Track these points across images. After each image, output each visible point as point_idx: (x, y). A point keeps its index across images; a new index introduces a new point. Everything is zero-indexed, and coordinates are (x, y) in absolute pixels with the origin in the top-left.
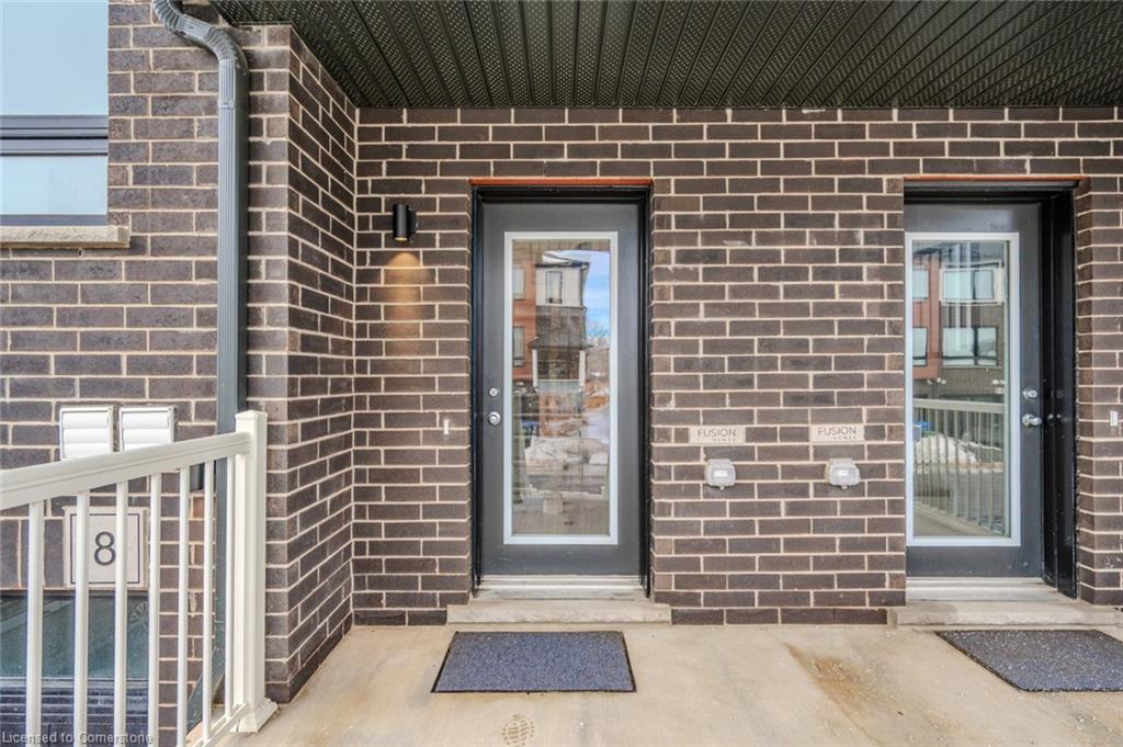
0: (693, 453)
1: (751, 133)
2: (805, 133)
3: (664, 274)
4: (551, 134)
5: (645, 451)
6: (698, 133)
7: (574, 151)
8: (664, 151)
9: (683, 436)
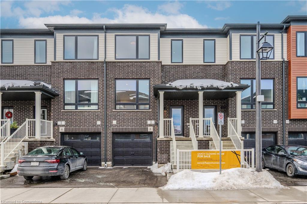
0: (187, 125)
1: (191, 101)
2: (195, 101)
3: (185, 112)
4: (176, 102)
5: (183, 125)
6: (187, 101)
7: (178, 103)
8: (185, 103)
9: (186, 124)
